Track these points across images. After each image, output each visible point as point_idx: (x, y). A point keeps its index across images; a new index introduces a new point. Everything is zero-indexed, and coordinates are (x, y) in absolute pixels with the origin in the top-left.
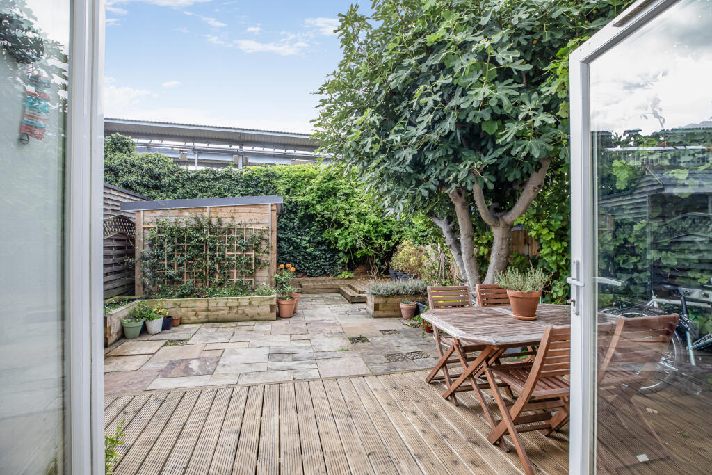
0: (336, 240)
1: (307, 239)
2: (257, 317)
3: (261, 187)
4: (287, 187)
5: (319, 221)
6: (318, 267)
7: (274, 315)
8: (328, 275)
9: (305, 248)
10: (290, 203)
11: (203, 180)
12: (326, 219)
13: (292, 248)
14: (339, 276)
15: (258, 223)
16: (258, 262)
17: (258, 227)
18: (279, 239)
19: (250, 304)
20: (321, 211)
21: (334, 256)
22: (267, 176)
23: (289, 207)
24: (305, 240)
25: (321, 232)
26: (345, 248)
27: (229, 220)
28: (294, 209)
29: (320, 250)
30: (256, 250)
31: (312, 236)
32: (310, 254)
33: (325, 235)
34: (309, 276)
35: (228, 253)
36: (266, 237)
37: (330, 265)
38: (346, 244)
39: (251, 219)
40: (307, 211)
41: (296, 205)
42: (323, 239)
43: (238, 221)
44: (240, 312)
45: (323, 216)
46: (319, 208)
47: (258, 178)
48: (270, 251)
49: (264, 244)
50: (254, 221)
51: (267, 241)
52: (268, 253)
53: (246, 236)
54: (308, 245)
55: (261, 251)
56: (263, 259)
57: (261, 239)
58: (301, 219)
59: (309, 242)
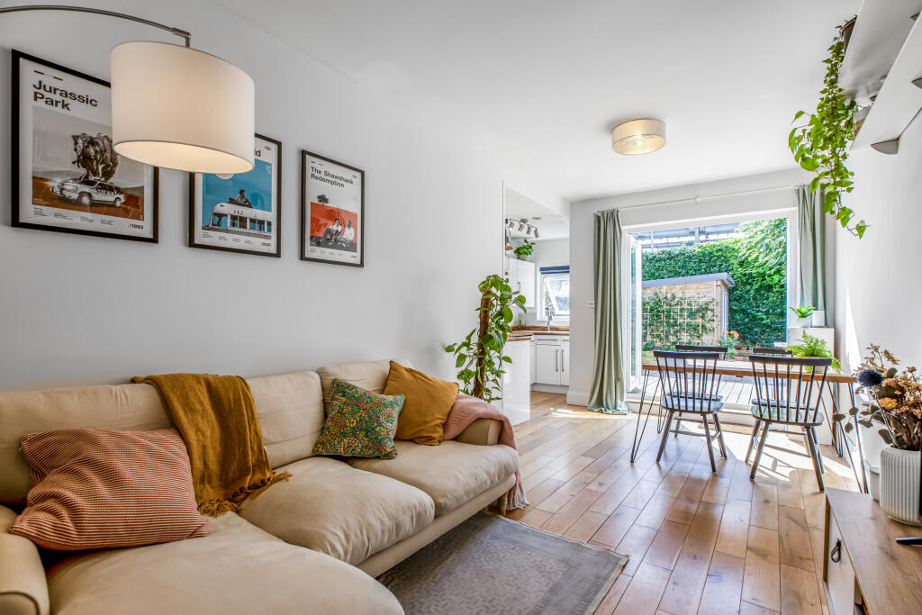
1: (764, 310)
3: (715, 261)
5: (778, 292)
9: (762, 319)
10: (745, 275)
11: (659, 260)
15: (704, 297)
16: (704, 327)
17: (704, 300)
18: (731, 311)
22: (721, 250)
23: (744, 279)
27: (681, 295)
30: (703, 317)
35: (680, 321)
36: (711, 307)
39: (698, 294)
43: (687, 295)
47: (710, 253)
48: (715, 319)
49: (709, 313)
50: (701, 295)
51: (712, 310)
52: (713, 320)
53: (694, 308)
54: (764, 317)
55: (707, 319)
56: (708, 325)
57: (707, 309)
58: (757, 291)
59: (767, 313)
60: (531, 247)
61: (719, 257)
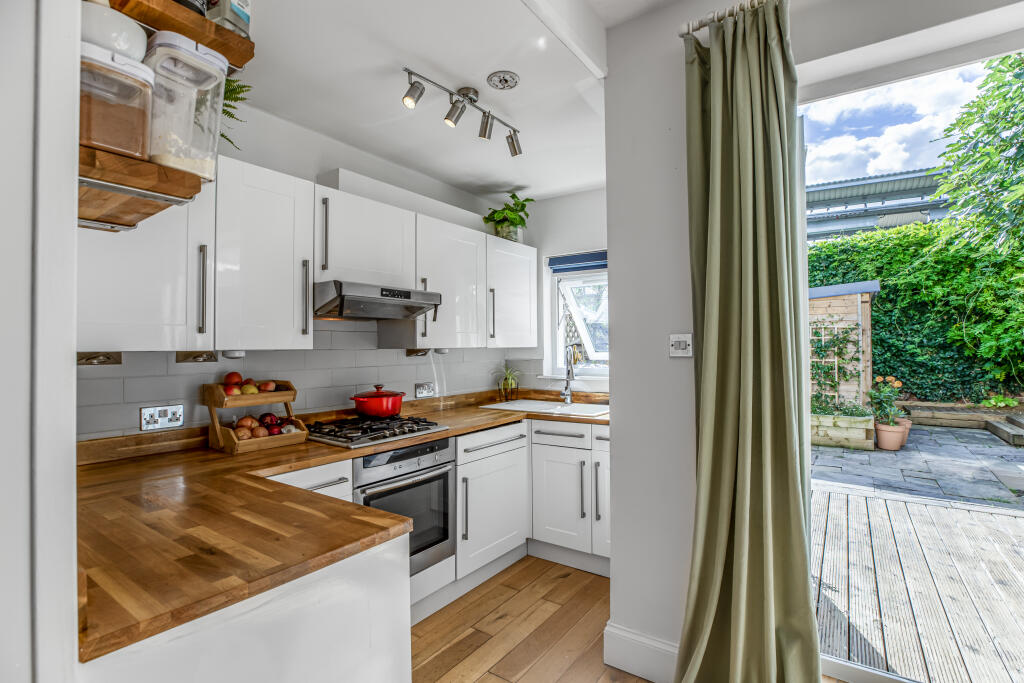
0: (977, 343)
1: (917, 340)
2: (846, 443)
3: (835, 268)
4: (879, 265)
5: (939, 312)
6: (939, 386)
7: (870, 443)
8: (959, 400)
9: (913, 355)
10: (885, 288)
12: (955, 308)
13: (889, 354)
14: (984, 403)
15: (841, 320)
16: (842, 370)
17: (842, 325)
19: (835, 425)
20: (943, 297)
21: (971, 367)
22: (844, 251)
23: (884, 293)
24: (912, 343)
25: (944, 329)
26: (997, 355)
28: (892, 296)
29: (942, 358)
30: (840, 354)
31: (925, 336)
32: (922, 365)
33: (953, 333)
34: (920, 399)
36: (853, 337)
37: (963, 383)
38: (999, 349)
39: (831, 316)
40: (915, 298)
41: (895, 290)
42: (949, 341)
44: (821, 433)
45: (947, 304)
46: (939, 291)
47: (829, 256)
48: (861, 357)
49: (851, 348)
50: (836, 318)
51: (856, 343)
52: (858, 360)
53: (825, 338)
54: (918, 350)
55: (847, 357)
56: (849, 368)
57: (846, 341)
58: (904, 311)
59: (921, 345)
60: (523, 206)
61: (842, 262)
